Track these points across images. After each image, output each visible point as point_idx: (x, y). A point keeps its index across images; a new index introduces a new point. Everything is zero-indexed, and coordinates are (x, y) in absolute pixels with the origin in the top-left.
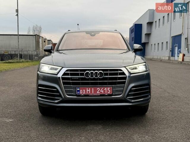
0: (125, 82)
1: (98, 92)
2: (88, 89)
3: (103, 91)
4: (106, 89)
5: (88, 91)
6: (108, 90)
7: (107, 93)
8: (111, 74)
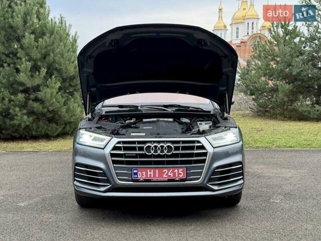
0: (205, 160)
2: (150, 172)
3: (172, 174)
4: (176, 171)
5: (150, 175)
6: (180, 172)
7: (178, 176)
8: (184, 148)
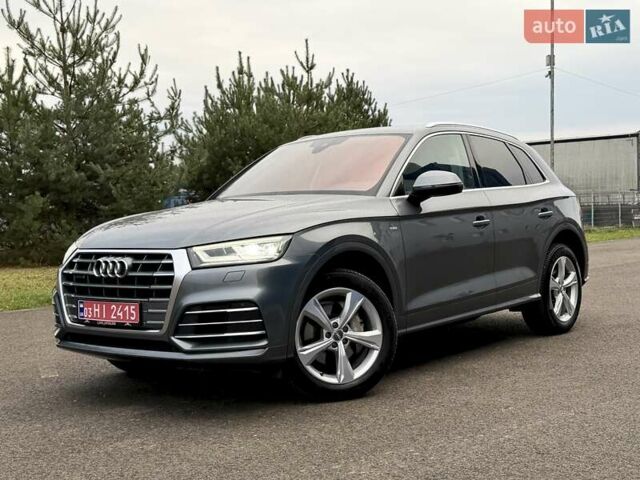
0: (170, 290)
1: (113, 317)
2: (97, 307)
3: (121, 314)
4: (127, 308)
5: (97, 313)
6: (132, 312)
7: (130, 319)
8: (146, 268)
